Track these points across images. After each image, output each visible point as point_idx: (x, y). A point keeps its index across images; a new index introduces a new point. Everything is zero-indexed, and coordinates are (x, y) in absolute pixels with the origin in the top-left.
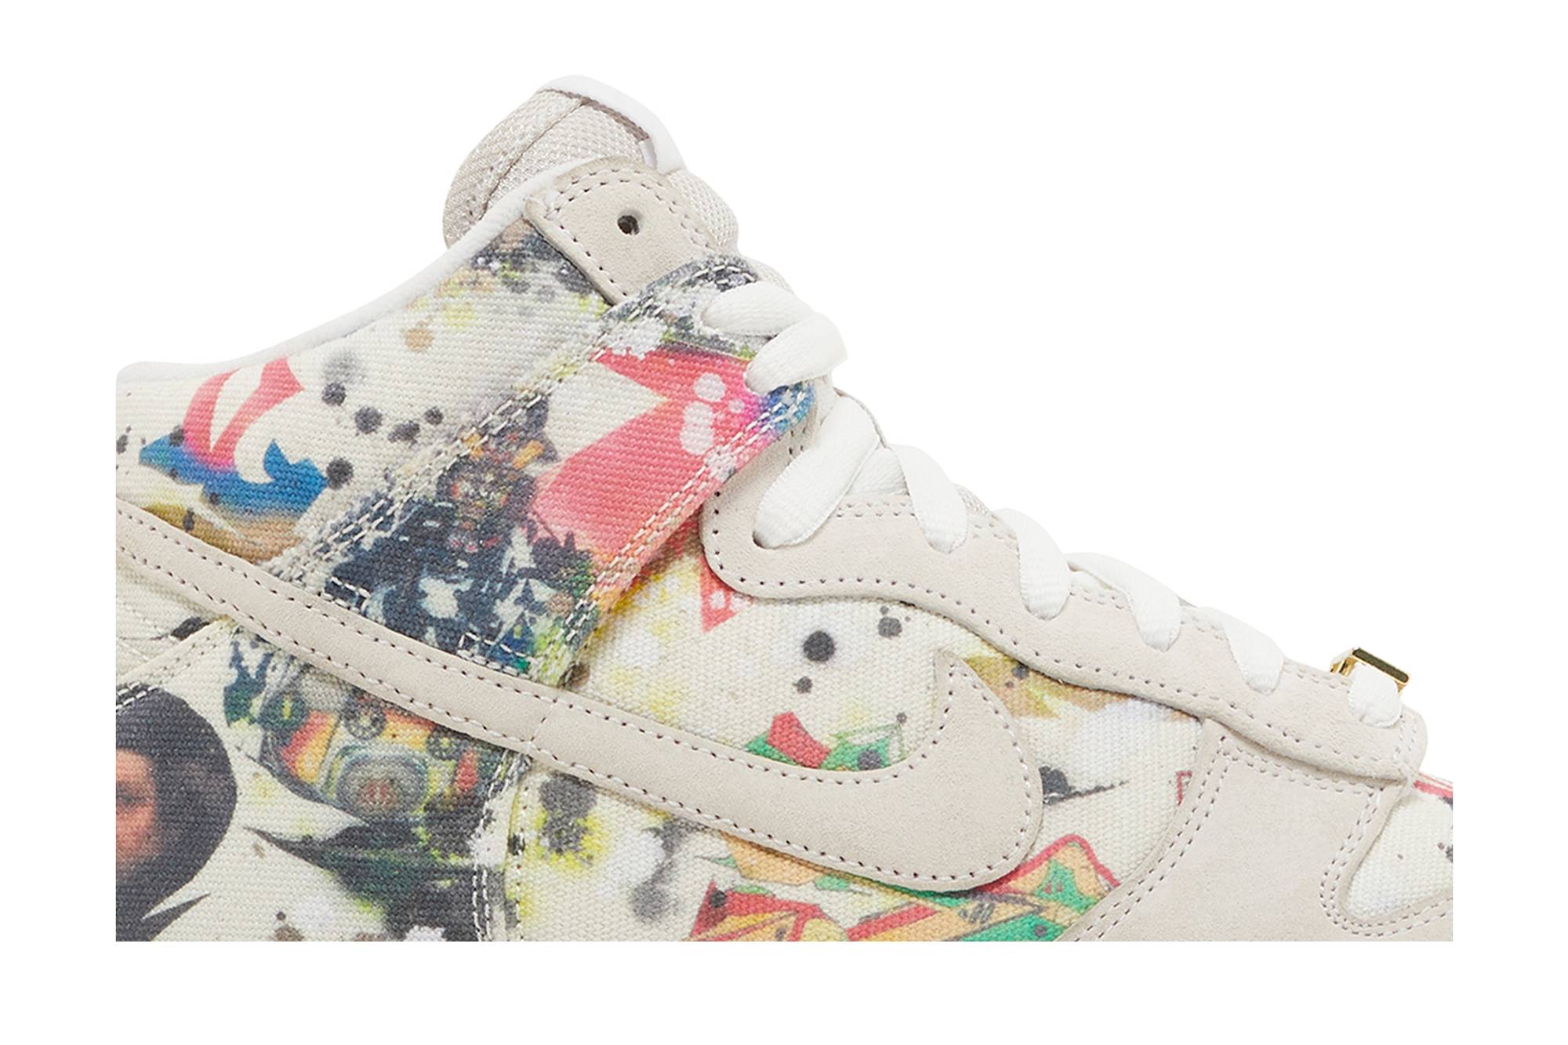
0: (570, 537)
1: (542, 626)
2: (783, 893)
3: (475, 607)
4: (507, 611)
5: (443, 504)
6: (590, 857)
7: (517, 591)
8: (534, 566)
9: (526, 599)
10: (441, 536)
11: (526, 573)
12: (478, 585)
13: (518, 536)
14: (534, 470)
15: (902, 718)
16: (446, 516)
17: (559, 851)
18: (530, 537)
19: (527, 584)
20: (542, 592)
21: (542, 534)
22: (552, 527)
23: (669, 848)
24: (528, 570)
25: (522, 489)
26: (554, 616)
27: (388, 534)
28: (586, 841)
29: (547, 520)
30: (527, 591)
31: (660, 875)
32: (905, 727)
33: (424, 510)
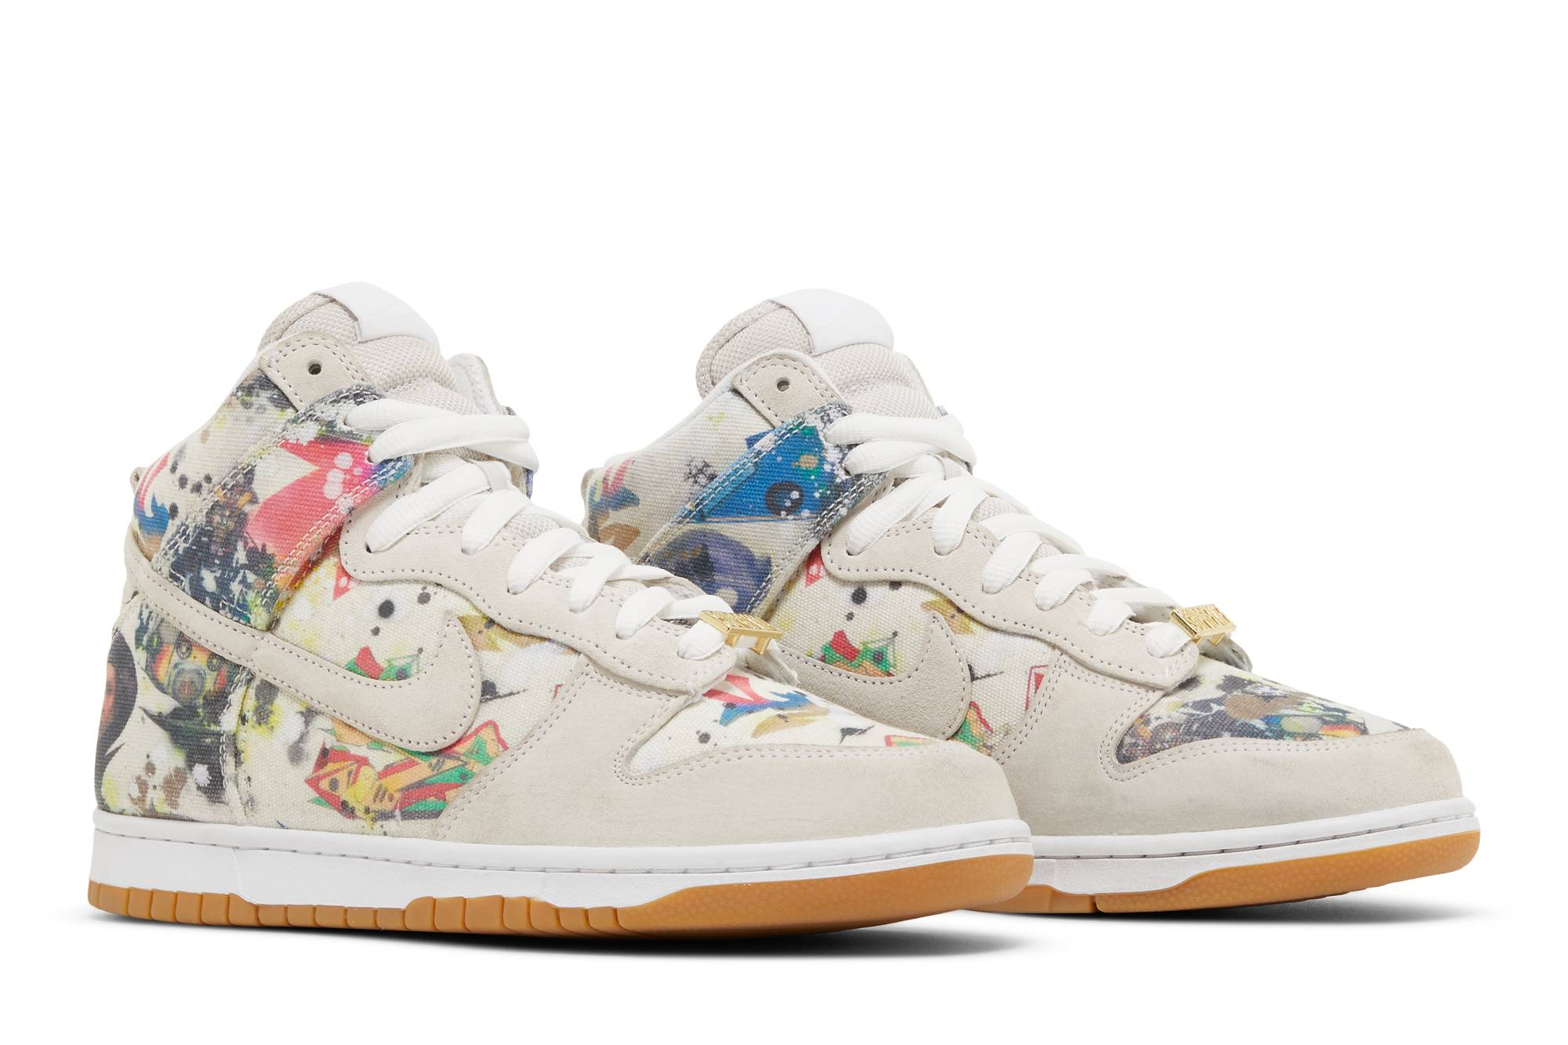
0: (264, 546)
1: (251, 596)
2: (354, 751)
3: (223, 584)
4: (236, 587)
5: (208, 528)
6: (272, 727)
7: (240, 577)
8: (247, 563)
9: (243, 581)
10: (208, 545)
11: (244, 567)
12: (223, 574)
13: (240, 545)
14: (247, 508)
15: (421, 650)
16: (210, 534)
17: (260, 724)
18: (245, 547)
19: (244, 573)
20: (251, 577)
21: (251, 545)
22: (255, 541)
23: (307, 723)
24: (245, 564)
25: (241, 519)
26: (256, 591)
27: (188, 545)
28: (272, 718)
29: (253, 537)
30: (244, 577)
31: (302, 738)
32: (421, 656)
33: (201, 532)
